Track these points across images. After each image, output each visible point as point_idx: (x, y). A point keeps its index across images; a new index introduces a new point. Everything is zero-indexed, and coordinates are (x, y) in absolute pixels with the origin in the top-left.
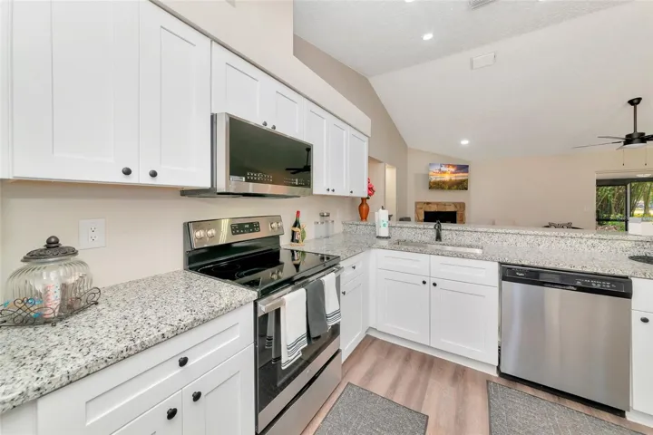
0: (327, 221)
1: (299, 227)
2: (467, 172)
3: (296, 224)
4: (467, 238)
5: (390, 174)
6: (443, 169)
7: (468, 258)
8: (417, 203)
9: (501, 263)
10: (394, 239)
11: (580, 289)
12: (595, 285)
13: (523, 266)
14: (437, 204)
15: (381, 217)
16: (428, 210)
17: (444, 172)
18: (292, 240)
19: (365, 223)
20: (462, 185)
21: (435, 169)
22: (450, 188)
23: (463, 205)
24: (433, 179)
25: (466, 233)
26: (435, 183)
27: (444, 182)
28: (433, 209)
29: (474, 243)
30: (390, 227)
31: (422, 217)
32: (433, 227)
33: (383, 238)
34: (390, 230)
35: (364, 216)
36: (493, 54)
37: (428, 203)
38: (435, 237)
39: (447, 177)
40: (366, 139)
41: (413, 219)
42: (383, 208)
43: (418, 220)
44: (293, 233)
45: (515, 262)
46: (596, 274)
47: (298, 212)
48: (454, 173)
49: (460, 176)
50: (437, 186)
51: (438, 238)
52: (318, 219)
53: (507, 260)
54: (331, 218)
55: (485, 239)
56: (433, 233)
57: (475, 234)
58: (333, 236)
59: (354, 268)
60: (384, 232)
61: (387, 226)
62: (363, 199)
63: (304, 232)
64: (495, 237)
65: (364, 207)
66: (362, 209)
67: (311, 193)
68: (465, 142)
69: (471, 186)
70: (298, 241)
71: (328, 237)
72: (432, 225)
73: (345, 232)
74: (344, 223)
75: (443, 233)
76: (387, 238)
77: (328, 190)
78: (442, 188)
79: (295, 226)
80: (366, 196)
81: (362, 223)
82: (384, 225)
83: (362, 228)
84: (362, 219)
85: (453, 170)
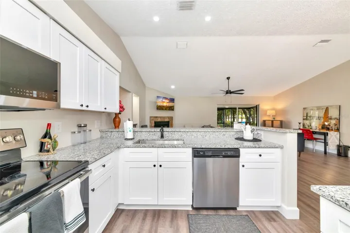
0: (84, 131)
1: (50, 138)
2: (174, 103)
3: (47, 135)
4: (177, 136)
5: (136, 100)
6: (164, 100)
7: (178, 147)
8: (151, 117)
9: (193, 148)
10: (136, 140)
11: (224, 157)
12: (229, 153)
13: (202, 148)
14: (160, 117)
15: (128, 125)
16: (156, 121)
17: (164, 102)
18: (41, 150)
19: (117, 130)
20: (171, 108)
21: (160, 100)
22: (166, 109)
23: (172, 118)
24: (159, 104)
25: (176, 133)
26: (160, 106)
27: (163, 106)
28: (159, 120)
29: (180, 138)
30: (134, 132)
31: (153, 125)
32: (159, 130)
33: (130, 139)
34: (134, 134)
35: (117, 125)
36: (186, 43)
37: (156, 117)
38: (160, 136)
39: (165, 104)
40: (118, 74)
41: (148, 126)
42: (129, 120)
43: (151, 127)
44: (42, 144)
45: (199, 147)
46: (229, 148)
47: (49, 125)
48: (167, 102)
49: (171, 104)
50: (160, 108)
51: (162, 136)
52: (76, 129)
53: (196, 146)
54: (88, 128)
55: (184, 135)
56: (159, 134)
57: (180, 133)
58: (90, 141)
59: (104, 166)
60: (130, 135)
61: (132, 131)
62: (116, 114)
63: (56, 142)
64: (189, 134)
65: (117, 119)
66: (116, 121)
67: (58, 107)
68: (173, 87)
69: (176, 108)
70: (48, 151)
71: (85, 143)
72: (158, 129)
73: (102, 138)
74: (101, 131)
75: (165, 133)
76: (132, 139)
77: (82, 105)
78: (163, 109)
79: (45, 137)
80: (118, 111)
81: (115, 130)
82: (130, 131)
83: (115, 134)
84: (115, 128)
85: (168, 101)
